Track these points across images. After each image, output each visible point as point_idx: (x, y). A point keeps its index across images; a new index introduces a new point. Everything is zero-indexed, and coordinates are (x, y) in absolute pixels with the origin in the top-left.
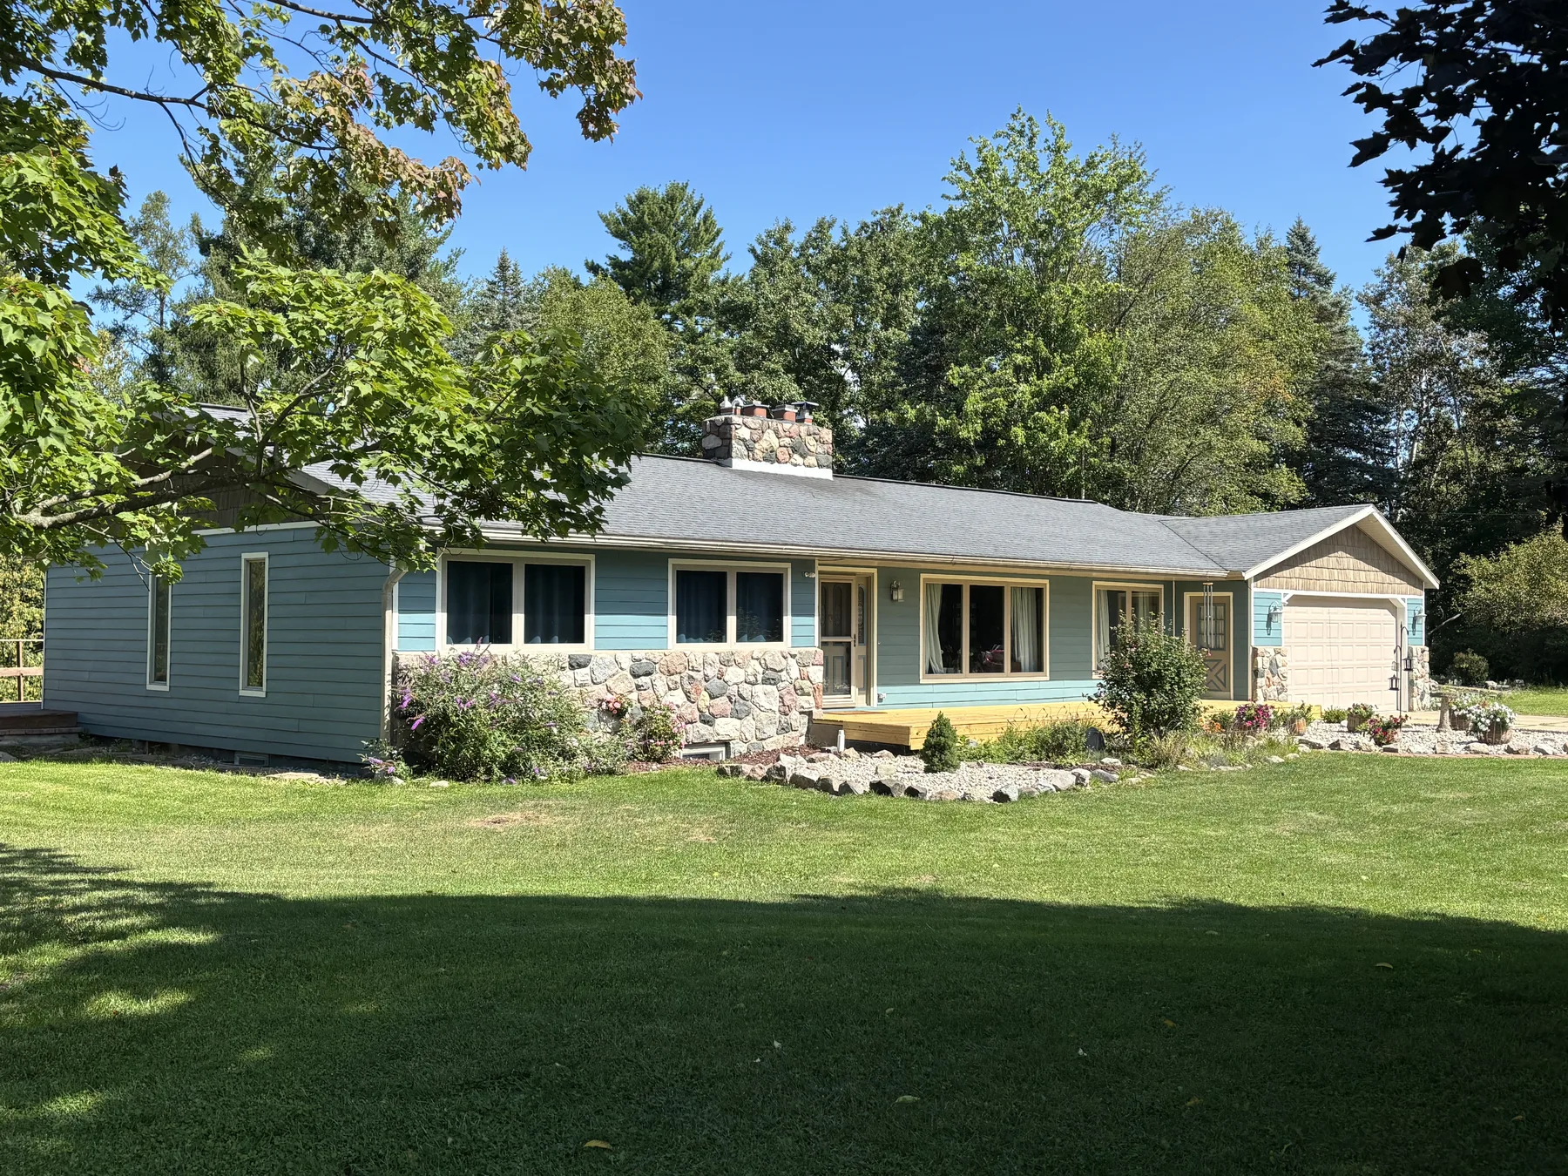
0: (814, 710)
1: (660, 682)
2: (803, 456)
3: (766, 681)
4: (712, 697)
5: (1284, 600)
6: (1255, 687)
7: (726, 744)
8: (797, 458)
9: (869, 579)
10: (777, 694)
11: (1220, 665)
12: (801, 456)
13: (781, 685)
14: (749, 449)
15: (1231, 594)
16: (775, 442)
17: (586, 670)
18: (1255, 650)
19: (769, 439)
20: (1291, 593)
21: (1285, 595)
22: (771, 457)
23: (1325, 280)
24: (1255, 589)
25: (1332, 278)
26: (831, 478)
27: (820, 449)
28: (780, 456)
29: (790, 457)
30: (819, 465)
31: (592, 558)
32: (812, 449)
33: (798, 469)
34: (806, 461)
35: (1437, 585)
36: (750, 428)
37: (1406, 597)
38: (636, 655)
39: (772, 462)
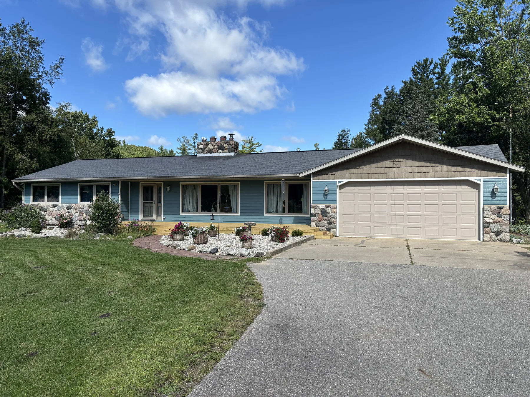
1: (73, 211)
4: (86, 215)
6: (311, 221)
8: (220, 151)
9: (161, 185)
12: (222, 150)
17: (57, 208)
18: (311, 205)
20: (347, 181)
21: (340, 182)
24: (312, 181)
26: (234, 155)
27: (229, 147)
28: (213, 151)
29: (218, 151)
30: (229, 152)
31: (61, 184)
32: (226, 147)
33: (221, 154)
34: (224, 151)
35: (522, 170)
36: (203, 145)
37: (482, 178)
38: (67, 205)
39: (211, 153)
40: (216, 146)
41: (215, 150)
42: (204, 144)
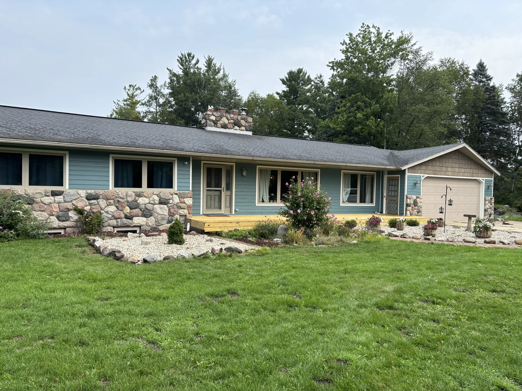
0: (188, 215)
1: (102, 203)
2: (239, 127)
3: (161, 203)
4: (131, 209)
5: (422, 178)
6: (406, 210)
7: (140, 227)
8: (236, 127)
9: (232, 167)
10: (167, 209)
11: (395, 203)
12: (238, 127)
13: (169, 205)
14: (215, 123)
15: (399, 176)
16: (226, 122)
17: (61, 197)
18: (407, 196)
19: (224, 120)
20: (426, 176)
21: (423, 176)
22: (225, 126)
23: (489, 79)
24: (407, 174)
25: (491, 78)
26: (252, 135)
27: (247, 125)
28: (229, 126)
29: (233, 127)
30: (247, 130)
31: (67, 153)
32: (243, 124)
33: (237, 131)
34: (240, 128)
35: (499, 175)
36: (215, 116)
37: (484, 179)
38: (89, 191)
39: (225, 128)
40: (232, 121)
41: (230, 126)
42: (217, 115)
